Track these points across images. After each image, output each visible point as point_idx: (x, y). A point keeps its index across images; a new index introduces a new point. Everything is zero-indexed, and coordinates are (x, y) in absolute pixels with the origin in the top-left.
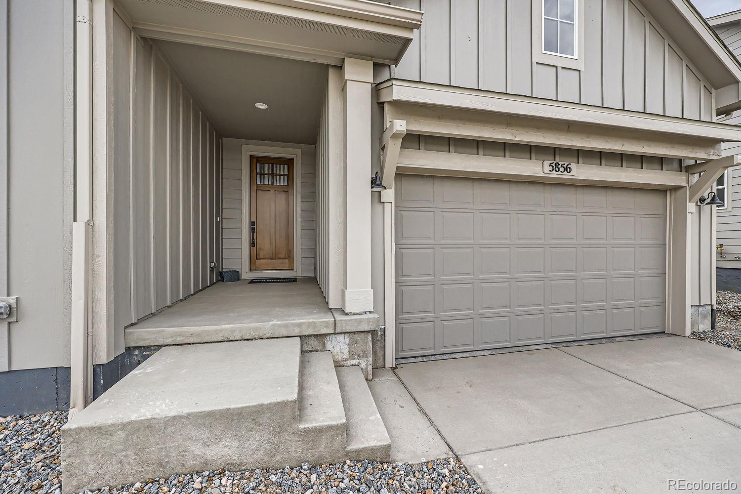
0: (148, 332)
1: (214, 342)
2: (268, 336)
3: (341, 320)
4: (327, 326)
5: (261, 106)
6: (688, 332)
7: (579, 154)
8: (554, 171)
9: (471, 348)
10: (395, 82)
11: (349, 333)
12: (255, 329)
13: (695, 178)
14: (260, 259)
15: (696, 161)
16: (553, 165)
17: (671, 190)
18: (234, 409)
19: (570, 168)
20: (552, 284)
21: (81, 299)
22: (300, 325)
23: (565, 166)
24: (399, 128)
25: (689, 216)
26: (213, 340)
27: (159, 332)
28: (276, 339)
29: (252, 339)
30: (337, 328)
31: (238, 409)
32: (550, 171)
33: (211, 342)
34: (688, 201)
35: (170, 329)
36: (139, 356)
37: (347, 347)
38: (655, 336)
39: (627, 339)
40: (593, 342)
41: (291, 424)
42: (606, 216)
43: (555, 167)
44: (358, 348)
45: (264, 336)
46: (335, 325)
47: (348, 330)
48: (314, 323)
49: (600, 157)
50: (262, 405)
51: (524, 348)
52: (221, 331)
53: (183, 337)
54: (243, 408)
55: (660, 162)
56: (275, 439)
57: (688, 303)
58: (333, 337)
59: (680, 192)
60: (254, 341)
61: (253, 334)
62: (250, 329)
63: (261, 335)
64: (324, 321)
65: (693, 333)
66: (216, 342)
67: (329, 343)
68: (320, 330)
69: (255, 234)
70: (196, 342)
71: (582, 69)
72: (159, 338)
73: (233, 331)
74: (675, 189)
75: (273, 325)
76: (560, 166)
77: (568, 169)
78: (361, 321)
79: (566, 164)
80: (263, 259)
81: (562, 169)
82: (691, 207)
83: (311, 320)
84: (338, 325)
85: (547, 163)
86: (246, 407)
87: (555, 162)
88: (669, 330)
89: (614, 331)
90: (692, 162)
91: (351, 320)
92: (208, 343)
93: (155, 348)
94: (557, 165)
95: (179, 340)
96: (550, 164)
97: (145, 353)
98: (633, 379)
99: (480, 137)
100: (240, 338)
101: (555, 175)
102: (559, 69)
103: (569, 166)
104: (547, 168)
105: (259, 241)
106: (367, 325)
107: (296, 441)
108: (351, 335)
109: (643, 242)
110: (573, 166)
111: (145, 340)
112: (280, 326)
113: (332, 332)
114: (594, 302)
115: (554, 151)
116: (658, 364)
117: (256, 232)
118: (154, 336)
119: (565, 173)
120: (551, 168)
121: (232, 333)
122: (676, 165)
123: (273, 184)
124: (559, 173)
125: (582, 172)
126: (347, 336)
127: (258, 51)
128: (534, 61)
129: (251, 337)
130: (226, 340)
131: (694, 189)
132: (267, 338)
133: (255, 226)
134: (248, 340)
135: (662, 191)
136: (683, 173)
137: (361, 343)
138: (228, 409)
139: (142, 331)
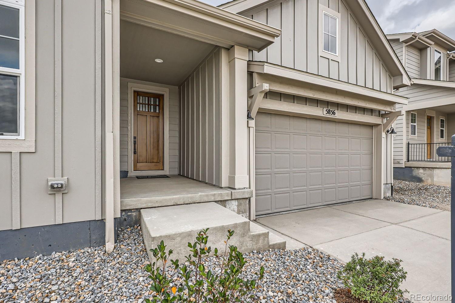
0: (131, 200)
1: (169, 206)
2: (198, 201)
3: (234, 192)
4: (227, 196)
5: (158, 61)
6: (382, 198)
7: (339, 106)
8: (328, 114)
9: (289, 209)
10: (265, 64)
11: (237, 199)
12: (191, 198)
13: (385, 121)
14: (140, 163)
15: (385, 112)
16: (328, 110)
17: (375, 125)
18: (225, 226)
19: (335, 113)
20: (325, 174)
21: (112, 178)
22: (214, 195)
23: (333, 111)
24: (266, 88)
25: (383, 139)
26: (168, 205)
27: (138, 200)
28: (202, 203)
29: (189, 204)
30: (232, 196)
31: (227, 226)
32: (326, 114)
33: (167, 206)
34: (382, 132)
35: (144, 199)
36: (125, 216)
37: (236, 207)
38: (369, 200)
39: (357, 201)
40: (343, 203)
41: (248, 233)
42: (348, 138)
43: (329, 112)
44: (242, 208)
45: (196, 202)
46: (232, 195)
47: (238, 198)
48: (221, 194)
49: (347, 107)
50: (236, 224)
51: (314, 208)
52: (173, 199)
53: (152, 203)
54: (229, 225)
55: (371, 111)
56: (241, 240)
57: (383, 182)
58: (230, 202)
59: (379, 127)
60: (191, 205)
61: (190, 201)
62: (188, 198)
63: (194, 201)
64: (226, 193)
65: (384, 198)
66: (170, 206)
67: (227, 205)
68: (224, 198)
69: (136, 145)
70: (160, 206)
71: (340, 62)
72: (138, 204)
73: (179, 199)
74: (377, 125)
75: (201, 195)
76: (330, 111)
77: (334, 113)
78: (244, 192)
79: (333, 110)
80: (142, 162)
81: (331, 113)
82: (384, 135)
83: (220, 192)
84: (233, 195)
85: (325, 109)
86: (230, 225)
87: (328, 109)
88: (374, 197)
89: (352, 198)
90: (384, 112)
91: (239, 192)
92: (166, 206)
93: (134, 210)
94: (329, 110)
95: (150, 205)
96: (326, 110)
97: (128, 214)
98: (366, 216)
99: (298, 94)
100: (183, 203)
101: (329, 116)
102: (330, 60)
103: (334, 111)
104: (325, 112)
105: (139, 150)
106: (247, 194)
107: (250, 241)
108: (239, 201)
109: (364, 152)
110: (336, 111)
111: (130, 205)
112: (204, 196)
113: (230, 199)
114: (343, 183)
115: (327, 103)
116: (374, 210)
117: (137, 144)
118: (135, 203)
119: (333, 115)
120: (327, 112)
121: (179, 200)
122: (377, 113)
123: (148, 111)
124: (330, 115)
125: (340, 115)
126: (236, 201)
127: (186, 35)
128: (319, 55)
129: (189, 202)
130: (175, 204)
131: (385, 126)
132: (197, 203)
133: (136, 140)
134: (187, 204)
135: (371, 126)
136: (380, 117)
137: (243, 205)
138: (223, 226)
139: (128, 200)
